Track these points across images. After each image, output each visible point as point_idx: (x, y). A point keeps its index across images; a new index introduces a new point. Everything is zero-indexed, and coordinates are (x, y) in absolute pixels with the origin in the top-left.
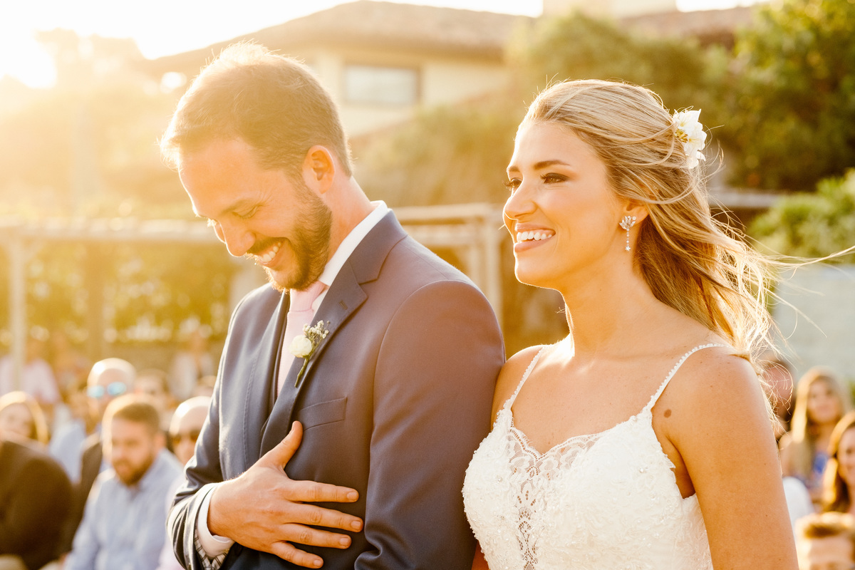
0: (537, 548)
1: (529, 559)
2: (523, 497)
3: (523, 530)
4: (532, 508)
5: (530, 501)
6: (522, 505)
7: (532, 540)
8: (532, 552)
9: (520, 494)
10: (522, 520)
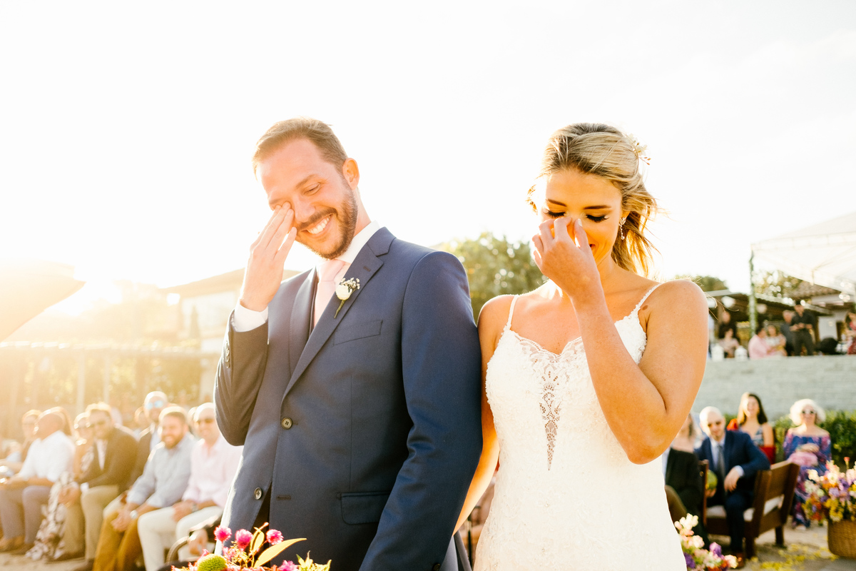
0: (560, 410)
1: (551, 418)
2: (546, 377)
3: (547, 399)
4: (555, 383)
5: (553, 377)
6: (546, 382)
7: (555, 406)
8: (554, 413)
9: (544, 375)
10: (546, 392)
